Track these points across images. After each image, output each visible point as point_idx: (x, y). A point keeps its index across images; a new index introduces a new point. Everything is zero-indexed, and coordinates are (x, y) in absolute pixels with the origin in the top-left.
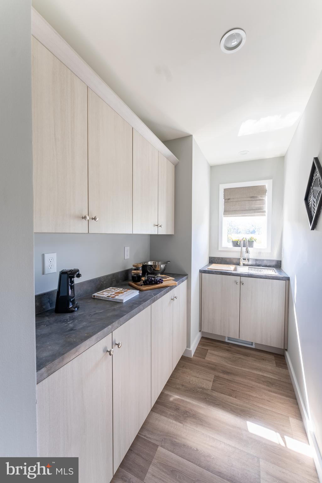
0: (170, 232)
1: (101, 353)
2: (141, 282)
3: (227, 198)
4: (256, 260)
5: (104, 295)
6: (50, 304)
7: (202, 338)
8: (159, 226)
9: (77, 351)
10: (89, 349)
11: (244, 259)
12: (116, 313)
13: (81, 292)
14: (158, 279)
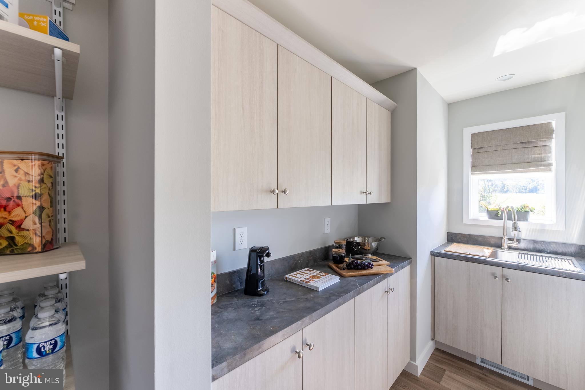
0: (385, 199)
1: (288, 354)
2: (344, 265)
3: (477, 146)
4: (535, 242)
5: (297, 277)
6: (240, 283)
7: (437, 349)
8: (367, 193)
9: (260, 347)
10: (274, 347)
11: (510, 239)
12: (308, 305)
13: (273, 272)
14: (366, 262)
